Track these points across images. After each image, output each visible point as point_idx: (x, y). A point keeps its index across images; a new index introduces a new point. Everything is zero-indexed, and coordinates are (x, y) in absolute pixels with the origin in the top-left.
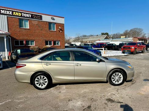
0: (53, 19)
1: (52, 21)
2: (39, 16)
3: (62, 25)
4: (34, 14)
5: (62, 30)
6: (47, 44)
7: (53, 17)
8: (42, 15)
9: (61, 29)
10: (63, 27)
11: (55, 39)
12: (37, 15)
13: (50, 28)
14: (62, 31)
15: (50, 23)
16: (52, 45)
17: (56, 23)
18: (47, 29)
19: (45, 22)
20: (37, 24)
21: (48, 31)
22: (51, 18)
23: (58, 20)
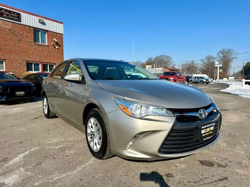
0: (43, 23)
1: (40, 26)
2: (14, 13)
3: (60, 36)
4: (4, 9)
5: (59, 44)
7: (42, 19)
8: (21, 13)
9: (57, 43)
10: (62, 39)
11: (45, 61)
12: (10, 12)
13: (36, 39)
14: (60, 46)
15: (36, 30)
16: (40, 71)
17: (47, 31)
18: (32, 40)
19: (27, 27)
20: (10, 30)
21: (33, 44)
22: (39, 20)
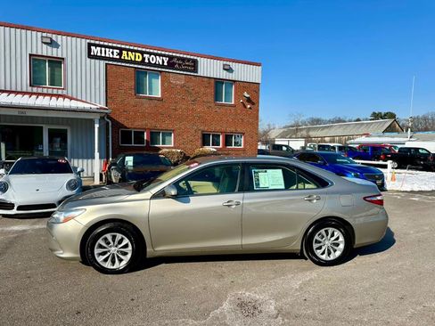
0: (229, 70)
1: (224, 75)
2: (189, 60)
3: (254, 88)
4: (176, 57)
5: (253, 101)
6: (205, 143)
7: (228, 63)
8: (198, 59)
9: (249, 100)
10: (257, 92)
11: (229, 130)
12: (183, 59)
13: (217, 96)
14: (253, 104)
15: (218, 82)
16: (221, 146)
17: (235, 81)
18: (211, 99)
19: (206, 79)
20: (182, 86)
21: (212, 105)
22: (224, 65)
23: (244, 73)
